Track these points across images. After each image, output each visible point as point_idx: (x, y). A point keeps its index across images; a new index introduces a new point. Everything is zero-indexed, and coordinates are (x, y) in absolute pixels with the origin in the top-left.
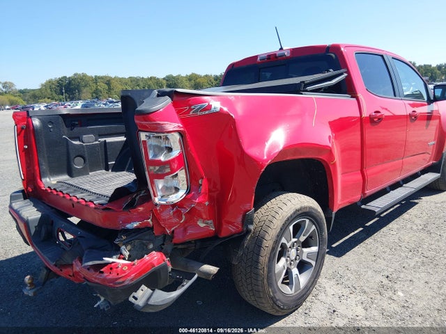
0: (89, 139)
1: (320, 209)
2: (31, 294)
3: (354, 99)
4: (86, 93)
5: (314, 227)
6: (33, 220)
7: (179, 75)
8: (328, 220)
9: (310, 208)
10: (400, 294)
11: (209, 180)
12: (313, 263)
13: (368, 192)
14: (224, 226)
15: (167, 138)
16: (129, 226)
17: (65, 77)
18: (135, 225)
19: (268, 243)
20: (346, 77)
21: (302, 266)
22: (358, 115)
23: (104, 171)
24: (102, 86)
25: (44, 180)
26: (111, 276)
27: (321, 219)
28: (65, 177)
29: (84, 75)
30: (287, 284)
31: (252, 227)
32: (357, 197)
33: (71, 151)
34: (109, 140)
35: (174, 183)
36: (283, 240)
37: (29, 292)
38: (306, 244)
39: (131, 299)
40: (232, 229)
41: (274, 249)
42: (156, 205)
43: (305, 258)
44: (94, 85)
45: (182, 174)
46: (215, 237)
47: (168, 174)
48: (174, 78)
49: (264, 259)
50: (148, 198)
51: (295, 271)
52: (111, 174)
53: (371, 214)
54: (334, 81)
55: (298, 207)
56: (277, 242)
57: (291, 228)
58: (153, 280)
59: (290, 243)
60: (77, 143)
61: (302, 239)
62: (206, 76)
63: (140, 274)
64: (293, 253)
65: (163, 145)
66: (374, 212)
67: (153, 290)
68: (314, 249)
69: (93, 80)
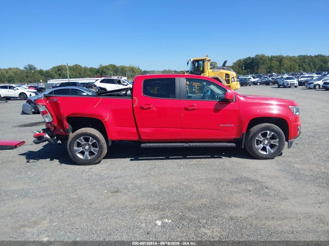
4: (262, 69)
5: (95, 141)
17: (249, 58)
24: (275, 63)
29: (263, 56)
36: (78, 141)
43: (92, 150)
44: (269, 62)
51: (86, 153)
57: (82, 138)
59: (84, 143)
64: (87, 147)
69: (269, 59)
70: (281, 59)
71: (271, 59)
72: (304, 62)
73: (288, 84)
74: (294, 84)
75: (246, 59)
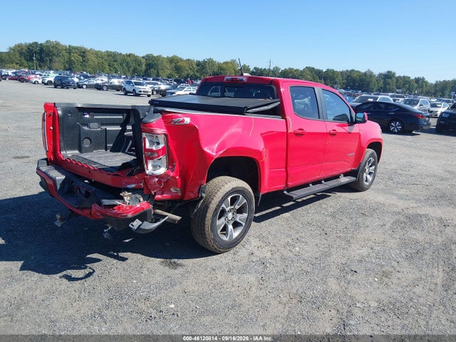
0: (95, 127)
1: (250, 190)
2: (59, 225)
3: (284, 120)
4: (58, 62)
5: (245, 201)
6: (59, 180)
7: (160, 56)
8: (257, 198)
9: (243, 188)
10: (297, 249)
11: (180, 164)
12: (244, 224)
13: (290, 184)
14: (187, 193)
15: (157, 137)
16: (129, 186)
17: (36, 43)
18: (133, 186)
19: (213, 206)
20: (279, 105)
21: (236, 225)
22: (285, 131)
23: (104, 150)
24: (76, 57)
25: (62, 153)
26: (119, 212)
27: (251, 196)
28: (76, 152)
29: (58, 44)
30: (225, 234)
31: (204, 195)
32: (282, 186)
33: (81, 134)
34: (109, 128)
35: (158, 163)
36: (223, 206)
37: (58, 224)
38: (240, 211)
39: (130, 225)
40: (192, 196)
41: (216, 210)
42: (147, 175)
43: (238, 220)
44: (67, 55)
45: (164, 158)
46: (180, 199)
47: (156, 157)
48: (153, 57)
49: (209, 215)
50: (143, 170)
51: (230, 227)
52: (109, 153)
53: (290, 199)
54: (270, 107)
55: (235, 186)
56: (219, 206)
57: (229, 199)
58: (143, 216)
59: (229, 208)
60: (86, 128)
61: (237, 207)
62: (188, 60)
63: (136, 212)
64: (230, 215)
65: (155, 140)
66: (292, 197)
67: (143, 222)
68: (245, 215)
69: (66, 50)
70: (84, 52)
71: (70, 50)
72: (115, 61)
73: (140, 91)
74: (148, 92)
75: (31, 45)
